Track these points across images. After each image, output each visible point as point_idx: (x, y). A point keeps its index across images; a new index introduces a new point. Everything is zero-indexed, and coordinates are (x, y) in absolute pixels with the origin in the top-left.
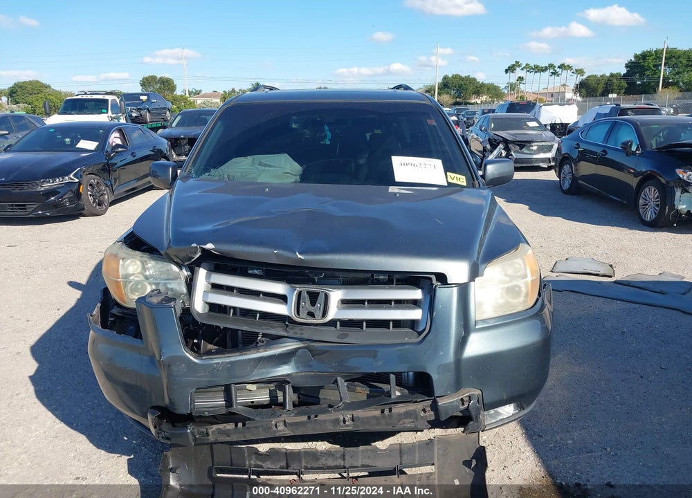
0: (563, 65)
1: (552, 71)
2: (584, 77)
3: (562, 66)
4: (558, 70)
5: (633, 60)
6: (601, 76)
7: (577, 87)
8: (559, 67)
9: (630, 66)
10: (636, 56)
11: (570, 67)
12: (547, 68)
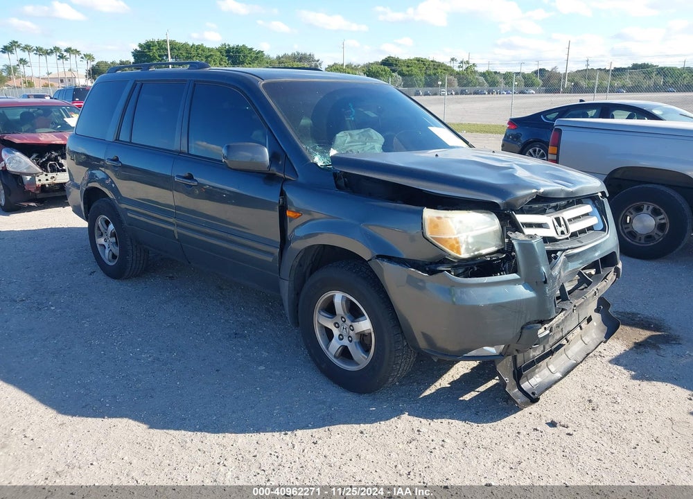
0: (70, 49)
1: (58, 54)
2: (95, 63)
3: (68, 50)
4: (65, 54)
5: (138, 49)
6: (112, 63)
7: (89, 74)
8: (66, 51)
9: (136, 54)
10: (140, 46)
11: (78, 52)
12: (52, 52)
